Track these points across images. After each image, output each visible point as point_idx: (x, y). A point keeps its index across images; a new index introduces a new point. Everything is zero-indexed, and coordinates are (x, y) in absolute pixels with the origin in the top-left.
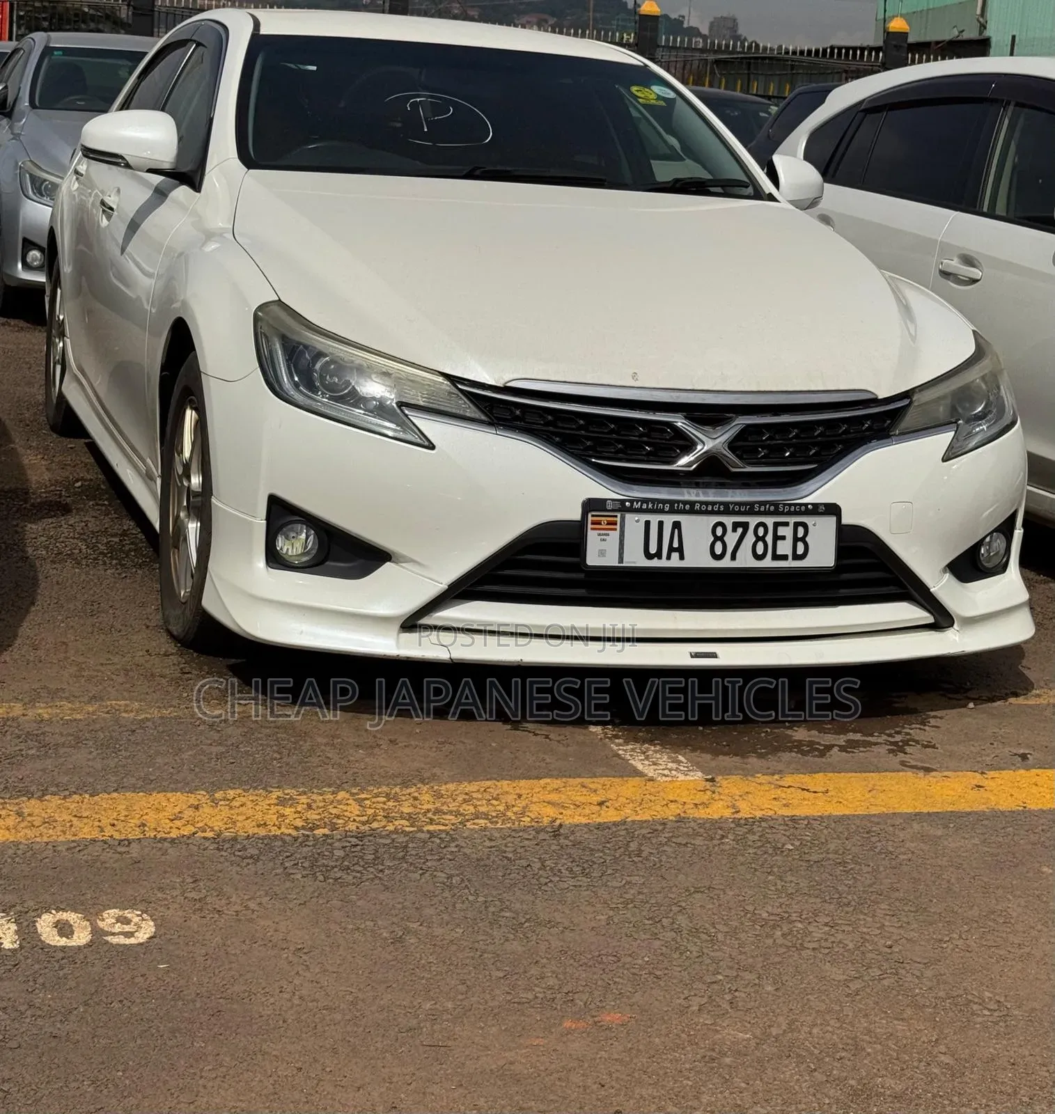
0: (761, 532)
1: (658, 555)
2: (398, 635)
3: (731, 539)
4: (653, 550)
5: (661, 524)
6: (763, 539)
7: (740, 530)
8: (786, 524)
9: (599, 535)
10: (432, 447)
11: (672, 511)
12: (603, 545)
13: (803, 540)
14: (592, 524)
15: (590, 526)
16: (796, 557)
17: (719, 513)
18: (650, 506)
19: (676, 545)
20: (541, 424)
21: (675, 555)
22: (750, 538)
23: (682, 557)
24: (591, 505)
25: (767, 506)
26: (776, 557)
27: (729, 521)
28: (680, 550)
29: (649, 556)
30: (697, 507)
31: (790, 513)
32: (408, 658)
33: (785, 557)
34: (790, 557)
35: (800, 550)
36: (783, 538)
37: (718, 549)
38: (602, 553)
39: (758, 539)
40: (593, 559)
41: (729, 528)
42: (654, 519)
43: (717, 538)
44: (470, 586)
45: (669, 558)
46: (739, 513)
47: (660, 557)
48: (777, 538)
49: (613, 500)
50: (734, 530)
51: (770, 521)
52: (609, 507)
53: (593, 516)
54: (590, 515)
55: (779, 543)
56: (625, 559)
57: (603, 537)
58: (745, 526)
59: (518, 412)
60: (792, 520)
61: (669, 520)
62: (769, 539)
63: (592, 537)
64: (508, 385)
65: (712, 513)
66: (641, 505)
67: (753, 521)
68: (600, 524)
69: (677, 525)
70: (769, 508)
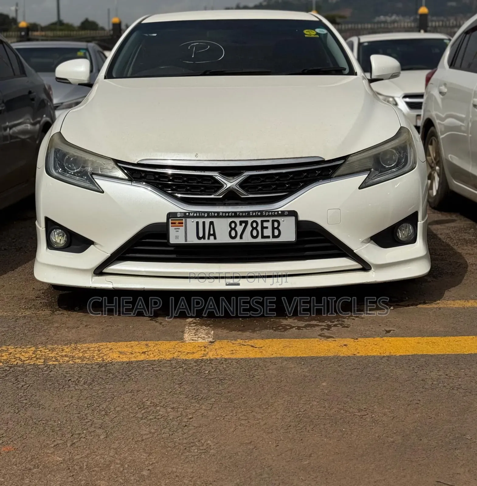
0: (255, 225)
1: (204, 237)
2: (92, 278)
3: (239, 229)
4: (201, 235)
5: (204, 223)
6: (256, 228)
7: (244, 225)
8: (268, 221)
9: (175, 229)
10: (103, 192)
11: (209, 217)
12: (177, 234)
13: (277, 228)
14: (172, 224)
15: (170, 225)
16: (274, 237)
17: (232, 217)
18: (198, 215)
19: (212, 232)
20: (152, 180)
21: (212, 238)
22: (249, 228)
23: (215, 238)
24: (171, 215)
25: (257, 213)
26: (263, 237)
27: (237, 220)
28: (214, 235)
29: (199, 238)
30: (221, 214)
31: (269, 216)
32: (95, 288)
33: (268, 237)
34: (271, 237)
35: (276, 233)
36: (267, 228)
37: (233, 234)
38: (177, 237)
39: (253, 228)
40: (173, 240)
41: (238, 224)
42: (201, 221)
43: (232, 229)
44: (121, 255)
45: (209, 238)
46: (243, 217)
47: (204, 239)
48: (263, 228)
49: (180, 213)
50: (241, 225)
51: (259, 220)
52: (179, 216)
53: (172, 220)
54: (170, 220)
55: (265, 230)
56: (188, 239)
57: (177, 230)
58: (246, 223)
59: (143, 175)
60: (271, 219)
61: (208, 221)
62: (259, 228)
63: (172, 230)
64: (139, 162)
65: (229, 217)
66: (194, 214)
67: (250, 220)
68: (175, 223)
69: (212, 223)
70: (258, 214)
